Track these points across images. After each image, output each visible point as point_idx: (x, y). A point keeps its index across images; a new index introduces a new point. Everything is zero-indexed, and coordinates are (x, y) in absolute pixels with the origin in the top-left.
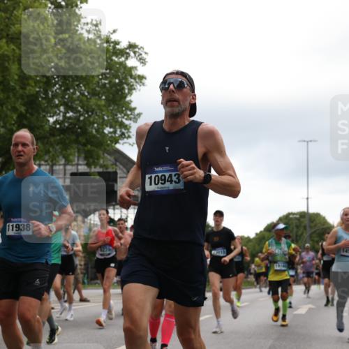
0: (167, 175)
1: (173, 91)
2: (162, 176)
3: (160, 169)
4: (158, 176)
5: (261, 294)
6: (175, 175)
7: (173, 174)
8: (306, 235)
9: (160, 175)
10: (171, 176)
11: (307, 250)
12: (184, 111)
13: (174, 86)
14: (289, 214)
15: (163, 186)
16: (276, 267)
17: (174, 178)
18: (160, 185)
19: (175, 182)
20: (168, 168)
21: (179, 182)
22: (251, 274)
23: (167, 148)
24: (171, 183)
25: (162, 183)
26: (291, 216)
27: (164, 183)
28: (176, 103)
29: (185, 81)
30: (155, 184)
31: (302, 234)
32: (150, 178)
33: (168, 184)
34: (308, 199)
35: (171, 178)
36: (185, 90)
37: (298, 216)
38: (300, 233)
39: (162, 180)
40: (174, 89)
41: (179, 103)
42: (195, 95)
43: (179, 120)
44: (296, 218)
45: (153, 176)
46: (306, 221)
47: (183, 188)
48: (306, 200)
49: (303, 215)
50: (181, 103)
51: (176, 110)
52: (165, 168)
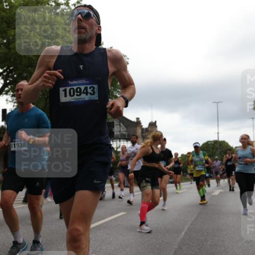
0: (83, 88)
1: (81, 20)
2: (77, 88)
3: (74, 82)
4: (73, 89)
5: (191, 185)
6: (90, 88)
7: (89, 86)
8: (218, 153)
9: (75, 88)
10: (86, 88)
11: (217, 160)
12: (91, 38)
13: (82, 16)
14: (208, 142)
15: (78, 97)
16: (197, 169)
17: (89, 91)
18: (75, 97)
19: (91, 94)
20: (84, 81)
21: (94, 94)
22: (188, 174)
23: (81, 66)
24: (87, 95)
25: (77, 95)
26: (209, 143)
27: (80, 95)
28: (83, 31)
29: (92, 13)
30: (71, 96)
31: (215, 152)
32: (65, 91)
33: (83, 96)
34: (218, 133)
35: (87, 90)
36: (91, 20)
37: (213, 143)
38: (214, 151)
39: (77, 92)
40: (81, 18)
41: (86, 31)
42: (100, 27)
43: (87, 45)
44: (212, 144)
45: (68, 89)
46: (217, 146)
47: (97, 99)
48: (217, 134)
49: (216, 142)
50: (88, 30)
51: (84, 36)
52: (80, 82)
